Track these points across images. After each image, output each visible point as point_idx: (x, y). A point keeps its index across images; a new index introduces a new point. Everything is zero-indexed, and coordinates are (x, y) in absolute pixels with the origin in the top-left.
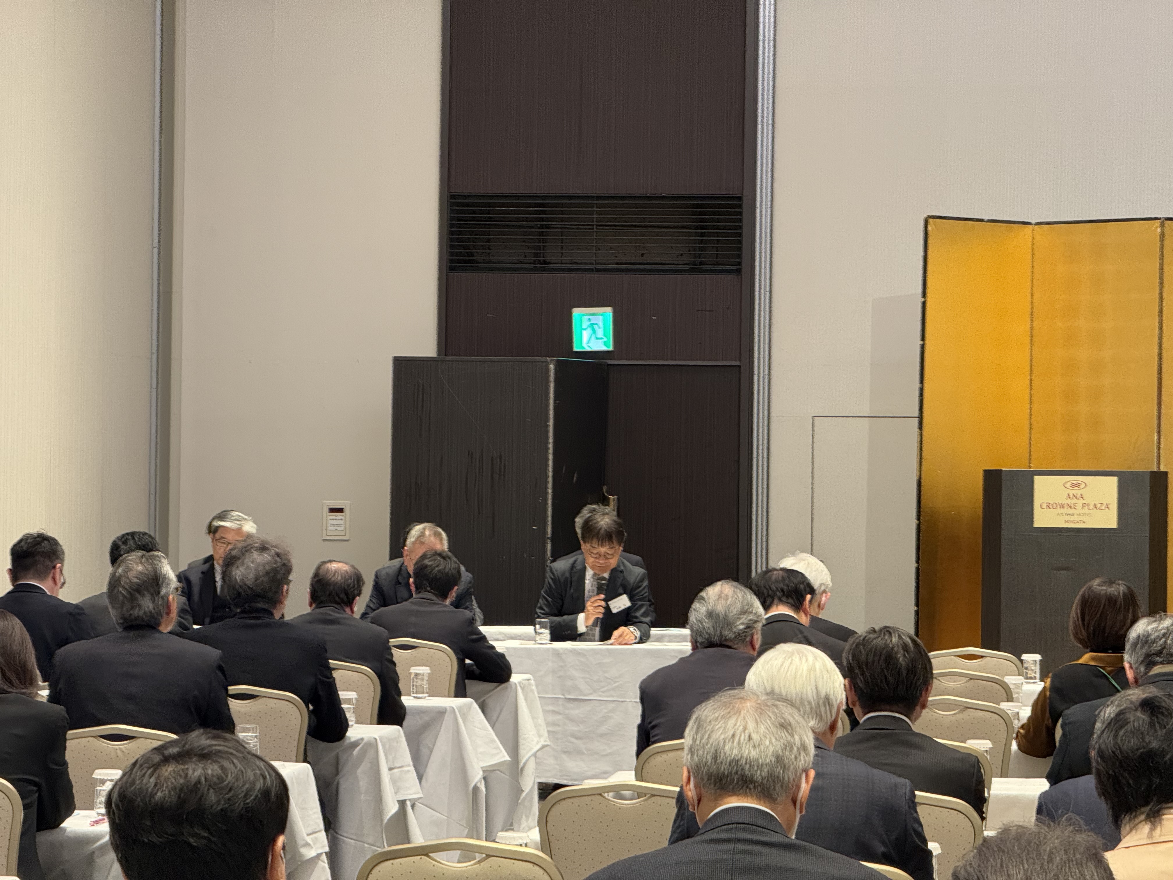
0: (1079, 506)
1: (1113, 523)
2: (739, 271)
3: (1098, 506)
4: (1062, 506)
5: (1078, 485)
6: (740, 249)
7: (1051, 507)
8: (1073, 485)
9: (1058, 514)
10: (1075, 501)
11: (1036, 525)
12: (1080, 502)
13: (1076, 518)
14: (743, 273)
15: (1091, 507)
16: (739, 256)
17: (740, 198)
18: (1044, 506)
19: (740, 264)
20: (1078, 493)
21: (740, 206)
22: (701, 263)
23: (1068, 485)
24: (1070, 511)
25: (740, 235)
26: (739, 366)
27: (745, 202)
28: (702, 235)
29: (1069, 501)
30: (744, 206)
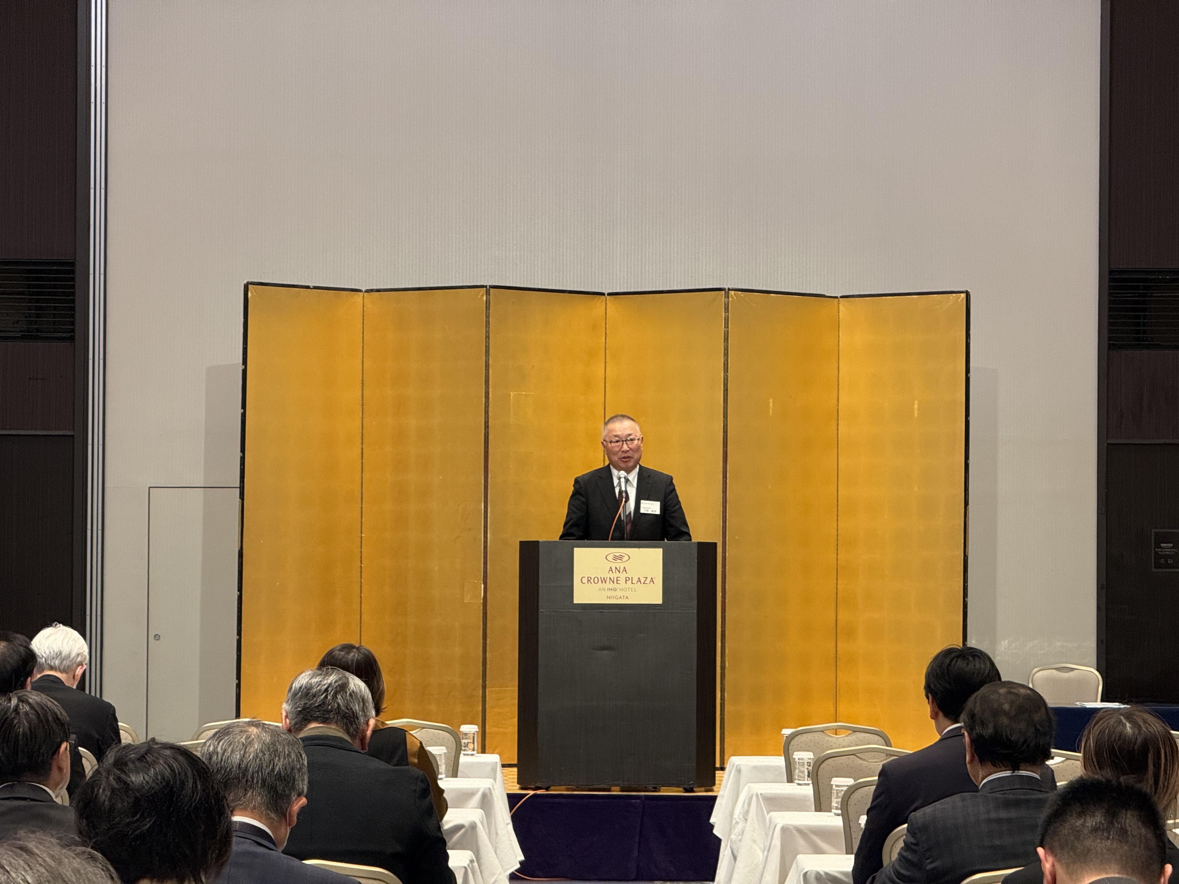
0: (622, 580)
1: (658, 600)
2: (72, 339)
3: (642, 580)
4: (604, 581)
5: (620, 558)
6: (73, 316)
7: (592, 581)
8: (616, 558)
9: (600, 589)
10: (618, 574)
11: (576, 601)
12: (623, 576)
13: (619, 593)
14: (76, 341)
15: (635, 581)
16: (73, 323)
17: (73, 264)
18: (585, 580)
19: (73, 331)
20: (621, 565)
21: (73, 272)
22: (38, 330)
23: (610, 558)
24: (612, 586)
25: (73, 301)
26: (73, 436)
27: (78, 268)
28: (38, 301)
29: (612, 575)
30: (77, 272)
